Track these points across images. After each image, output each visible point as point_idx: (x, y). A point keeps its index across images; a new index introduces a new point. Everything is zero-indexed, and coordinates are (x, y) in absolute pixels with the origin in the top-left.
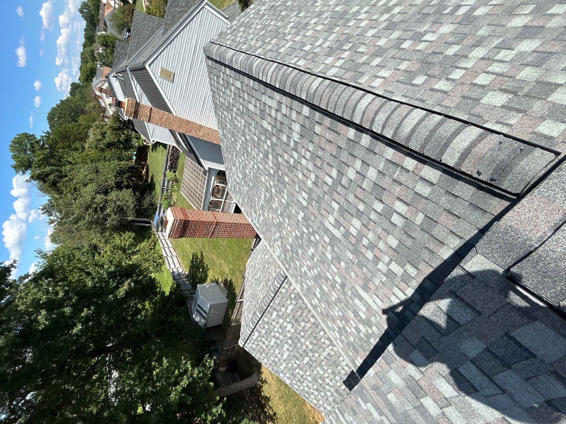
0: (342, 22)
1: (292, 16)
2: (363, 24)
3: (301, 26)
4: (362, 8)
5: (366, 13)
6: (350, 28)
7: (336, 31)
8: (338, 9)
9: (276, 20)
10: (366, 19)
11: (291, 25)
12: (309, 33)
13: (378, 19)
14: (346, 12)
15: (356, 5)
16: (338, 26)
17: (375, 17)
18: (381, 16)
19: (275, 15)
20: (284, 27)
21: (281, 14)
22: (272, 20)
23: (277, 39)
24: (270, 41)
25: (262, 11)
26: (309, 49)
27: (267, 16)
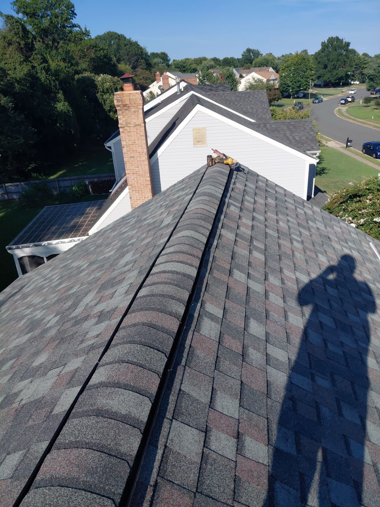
19: (314, 245)
20: (295, 267)
21: (320, 255)
22: (302, 242)
23: (264, 260)
24: (257, 248)
25: (315, 226)
26: (254, 334)
27: (308, 233)
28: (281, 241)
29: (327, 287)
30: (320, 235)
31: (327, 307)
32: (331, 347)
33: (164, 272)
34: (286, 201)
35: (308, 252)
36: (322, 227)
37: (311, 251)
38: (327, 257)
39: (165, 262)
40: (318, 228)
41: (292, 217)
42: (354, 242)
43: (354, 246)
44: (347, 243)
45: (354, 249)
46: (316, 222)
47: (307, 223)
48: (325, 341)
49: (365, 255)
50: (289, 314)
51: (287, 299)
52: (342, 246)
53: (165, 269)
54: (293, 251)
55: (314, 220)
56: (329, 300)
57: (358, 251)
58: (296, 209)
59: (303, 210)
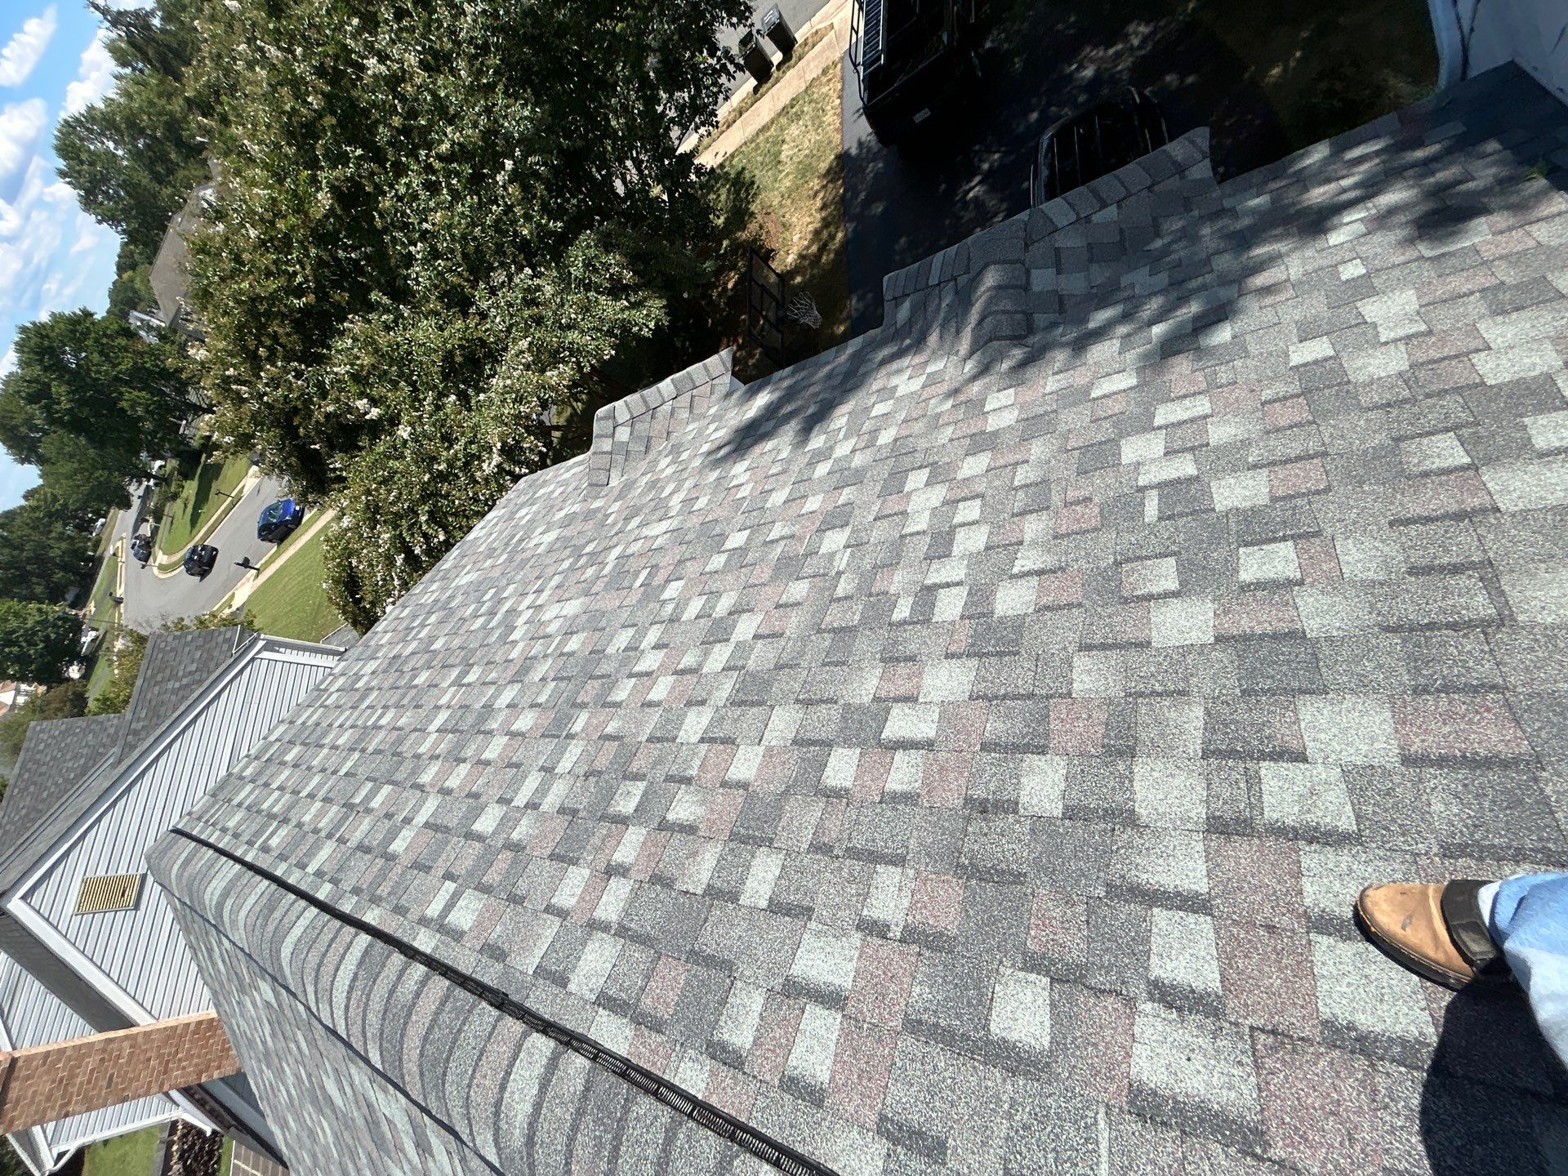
0: (593, 687)
1: (445, 685)
2: (660, 690)
3: (470, 719)
4: (642, 633)
5: (657, 647)
6: (621, 712)
7: (577, 727)
8: (573, 644)
9: (397, 706)
10: (663, 669)
11: (441, 718)
12: (494, 750)
13: (700, 666)
14: (598, 653)
15: (624, 626)
16: (584, 706)
17: (688, 661)
18: (706, 654)
19: (397, 688)
20: (420, 730)
21: (415, 682)
22: (386, 707)
23: (391, 787)
24: (368, 798)
25: (365, 679)
26: (495, 825)
27: (375, 693)
28: (371, 749)
29: (466, 681)
30: (384, 671)
31: (491, 690)
32: (542, 699)
33: (347, 1007)
34: (304, 723)
35: (405, 702)
36: (372, 665)
37: (404, 696)
38: (422, 668)
39: (331, 1006)
40: (373, 673)
41: (338, 718)
42: (415, 617)
43: (421, 618)
44: (413, 628)
45: (426, 619)
46: (361, 673)
47: (357, 690)
48: (532, 706)
49: (440, 604)
50: (483, 757)
51: (462, 755)
52: (414, 639)
53: (343, 1006)
54: (394, 728)
55: (358, 677)
56: (484, 684)
57: (430, 613)
58: (326, 707)
59: (332, 693)
